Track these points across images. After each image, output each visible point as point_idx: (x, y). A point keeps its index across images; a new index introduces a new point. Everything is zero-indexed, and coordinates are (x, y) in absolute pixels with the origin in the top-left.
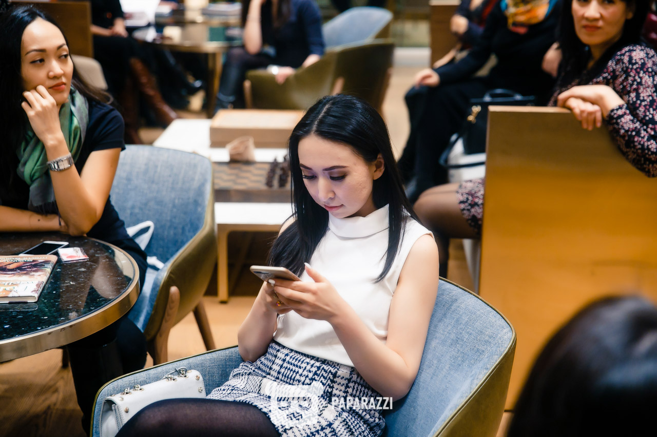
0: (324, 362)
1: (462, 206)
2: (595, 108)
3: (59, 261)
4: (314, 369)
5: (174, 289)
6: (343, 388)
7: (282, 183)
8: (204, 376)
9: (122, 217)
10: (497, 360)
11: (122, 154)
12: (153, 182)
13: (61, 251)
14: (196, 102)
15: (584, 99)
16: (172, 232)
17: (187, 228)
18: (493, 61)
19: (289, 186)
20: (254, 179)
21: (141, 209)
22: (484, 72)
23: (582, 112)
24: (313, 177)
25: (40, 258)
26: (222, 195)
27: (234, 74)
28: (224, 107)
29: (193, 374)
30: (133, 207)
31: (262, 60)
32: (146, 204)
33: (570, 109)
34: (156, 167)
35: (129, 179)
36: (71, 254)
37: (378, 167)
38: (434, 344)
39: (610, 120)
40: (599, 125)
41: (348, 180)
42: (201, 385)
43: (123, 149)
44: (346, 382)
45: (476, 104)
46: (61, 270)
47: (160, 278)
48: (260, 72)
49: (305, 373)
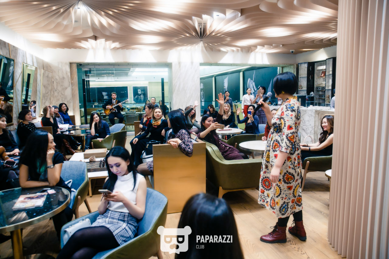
0: (121, 212)
1: (148, 168)
2: (176, 143)
3: (48, 194)
4: (119, 215)
5: (79, 197)
6: (127, 218)
7: (103, 166)
8: (90, 219)
9: (64, 180)
10: (164, 206)
11: (63, 164)
12: (71, 170)
13: (48, 191)
14: (79, 148)
15: (173, 142)
16: (77, 182)
17: (81, 180)
18: (150, 134)
19: (105, 167)
20: (96, 166)
21: (69, 177)
22: (148, 136)
23: (173, 144)
24: (112, 167)
25: (43, 194)
26: (89, 170)
27: (89, 141)
28: (87, 149)
29: (88, 220)
30: (67, 176)
31: (96, 137)
32: (70, 176)
33: (170, 144)
34: (72, 166)
35: (65, 170)
36: (51, 192)
37: (128, 162)
38: (148, 204)
39: (180, 146)
40: (177, 147)
41: (121, 166)
42: (90, 223)
43: (63, 163)
44: (127, 217)
45: (148, 144)
46: (49, 197)
47: (75, 194)
48: (95, 140)
49: (117, 216)
